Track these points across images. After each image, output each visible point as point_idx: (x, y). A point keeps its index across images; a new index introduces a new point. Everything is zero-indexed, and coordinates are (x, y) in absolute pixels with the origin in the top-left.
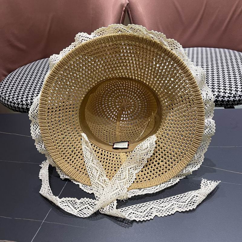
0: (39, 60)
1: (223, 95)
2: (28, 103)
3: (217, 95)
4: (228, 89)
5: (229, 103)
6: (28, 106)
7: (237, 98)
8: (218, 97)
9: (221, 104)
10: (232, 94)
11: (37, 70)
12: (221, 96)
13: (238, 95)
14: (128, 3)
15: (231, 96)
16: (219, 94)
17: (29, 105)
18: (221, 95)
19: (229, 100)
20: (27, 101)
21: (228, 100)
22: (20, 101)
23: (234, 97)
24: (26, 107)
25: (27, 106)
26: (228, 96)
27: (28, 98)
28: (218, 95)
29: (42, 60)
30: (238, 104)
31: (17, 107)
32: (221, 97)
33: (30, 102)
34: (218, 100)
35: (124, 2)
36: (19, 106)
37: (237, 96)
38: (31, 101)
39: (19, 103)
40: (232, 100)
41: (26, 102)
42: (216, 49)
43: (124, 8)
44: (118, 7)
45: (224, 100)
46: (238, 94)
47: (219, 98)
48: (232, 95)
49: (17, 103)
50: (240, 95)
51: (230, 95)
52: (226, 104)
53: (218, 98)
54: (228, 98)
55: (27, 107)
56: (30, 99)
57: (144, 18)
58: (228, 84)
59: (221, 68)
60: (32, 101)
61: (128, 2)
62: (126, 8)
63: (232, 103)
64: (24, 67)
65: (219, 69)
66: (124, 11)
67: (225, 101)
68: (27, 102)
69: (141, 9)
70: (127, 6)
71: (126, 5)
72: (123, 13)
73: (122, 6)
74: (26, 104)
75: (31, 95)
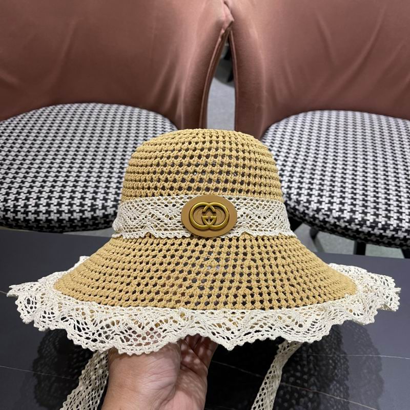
1: (407, 228)
2: (9, 207)
3: (395, 226)
6: (7, 214)
8: (398, 230)
9: (401, 244)
12: (404, 229)
14: (232, 23)
16: (400, 225)
17: (9, 212)
18: (404, 227)
20: (7, 202)
25: (4, 213)
27: (8, 196)
28: (398, 226)
32: (403, 232)
33: (12, 206)
34: (396, 236)
35: (223, 18)
38: (14, 204)
41: (4, 203)
42: (390, 118)
43: (223, 31)
44: (209, 25)
45: (408, 237)
47: (400, 233)
53: (397, 233)
55: (6, 216)
56: (13, 199)
57: (260, 51)
60: (17, 204)
61: (231, 19)
62: (226, 31)
64: (12, 121)
66: (223, 37)
68: (6, 205)
69: (256, 32)
70: (229, 27)
71: (226, 25)
72: (220, 39)
73: (219, 25)
74: (5, 209)
75: (16, 190)
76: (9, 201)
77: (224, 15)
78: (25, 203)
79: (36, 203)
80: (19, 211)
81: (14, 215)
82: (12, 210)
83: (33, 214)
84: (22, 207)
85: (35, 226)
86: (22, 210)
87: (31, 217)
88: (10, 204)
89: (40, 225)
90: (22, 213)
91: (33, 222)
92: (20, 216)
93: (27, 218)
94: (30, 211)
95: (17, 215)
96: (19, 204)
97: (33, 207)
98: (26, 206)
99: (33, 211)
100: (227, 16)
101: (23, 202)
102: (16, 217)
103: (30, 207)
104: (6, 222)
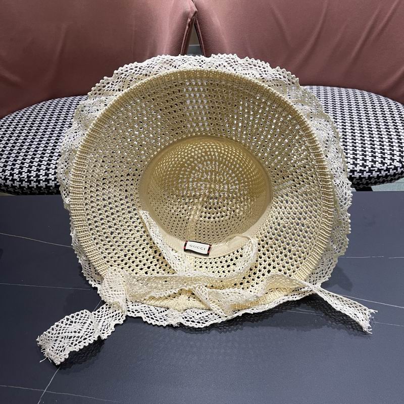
0: (44, 102)
1: (352, 169)
2: (24, 177)
4: (361, 157)
5: (362, 181)
6: (22, 184)
7: (375, 174)
10: (367, 167)
11: (40, 120)
12: (349, 170)
13: (376, 169)
14: (196, 12)
15: (365, 171)
17: (24, 182)
18: (349, 168)
19: (362, 176)
20: (21, 174)
21: (360, 176)
22: (8, 175)
23: (370, 171)
24: (20, 185)
25: (20, 183)
26: (361, 170)
27: (22, 169)
29: (49, 102)
30: (375, 183)
31: (3, 184)
35: (189, 10)
36: (6, 182)
37: (374, 170)
38: (28, 175)
39: (7, 177)
40: (367, 176)
41: (19, 175)
42: (342, 89)
43: (189, 20)
44: (178, 17)
45: (353, 176)
46: (376, 167)
48: (367, 169)
49: (3, 178)
50: (380, 168)
51: (363, 169)
52: (356, 182)
54: (360, 174)
56: (26, 171)
57: (223, 36)
58: (360, 149)
59: (349, 122)
60: (30, 175)
61: (195, 9)
62: (192, 20)
63: (367, 182)
64: (17, 113)
65: (347, 124)
66: (189, 25)
67: (356, 178)
68: (21, 177)
69: (218, 21)
70: (194, 16)
71: (192, 15)
72: (187, 27)
73: (186, 16)
74: (20, 180)
75: (28, 164)
76: (23, 173)
77: (189, 7)
78: (37, 174)
79: (46, 173)
80: (33, 180)
81: (28, 184)
82: (26, 180)
83: (43, 181)
84: (34, 177)
85: (46, 192)
86: (35, 179)
87: (43, 184)
88: (24, 175)
89: (50, 191)
90: (34, 182)
91: (44, 188)
92: (34, 184)
93: (39, 185)
94: (42, 180)
95: (30, 184)
96: (32, 175)
97: (43, 176)
98: (38, 176)
99: (44, 180)
100: (191, 8)
101: (35, 173)
102: (30, 186)
103: (41, 176)
104: (22, 191)
